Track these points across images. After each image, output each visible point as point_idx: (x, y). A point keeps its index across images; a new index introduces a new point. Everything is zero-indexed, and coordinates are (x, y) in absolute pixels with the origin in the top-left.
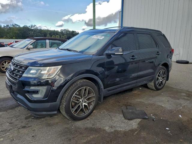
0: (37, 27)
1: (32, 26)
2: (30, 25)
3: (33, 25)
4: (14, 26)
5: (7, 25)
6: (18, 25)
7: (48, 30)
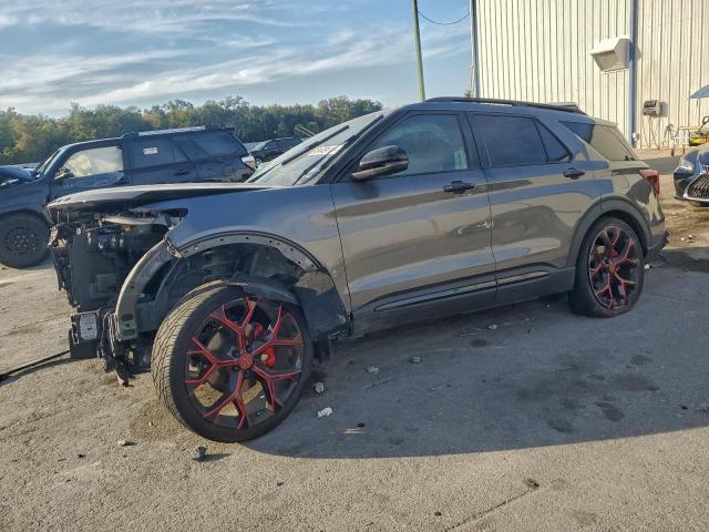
0: (245, 103)
1: (230, 103)
2: (224, 100)
3: (234, 97)
4: (174, 107)
5: (154, 107)
6: (185, 104)
7: (280, 110)
